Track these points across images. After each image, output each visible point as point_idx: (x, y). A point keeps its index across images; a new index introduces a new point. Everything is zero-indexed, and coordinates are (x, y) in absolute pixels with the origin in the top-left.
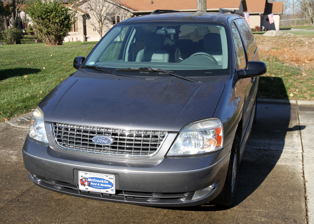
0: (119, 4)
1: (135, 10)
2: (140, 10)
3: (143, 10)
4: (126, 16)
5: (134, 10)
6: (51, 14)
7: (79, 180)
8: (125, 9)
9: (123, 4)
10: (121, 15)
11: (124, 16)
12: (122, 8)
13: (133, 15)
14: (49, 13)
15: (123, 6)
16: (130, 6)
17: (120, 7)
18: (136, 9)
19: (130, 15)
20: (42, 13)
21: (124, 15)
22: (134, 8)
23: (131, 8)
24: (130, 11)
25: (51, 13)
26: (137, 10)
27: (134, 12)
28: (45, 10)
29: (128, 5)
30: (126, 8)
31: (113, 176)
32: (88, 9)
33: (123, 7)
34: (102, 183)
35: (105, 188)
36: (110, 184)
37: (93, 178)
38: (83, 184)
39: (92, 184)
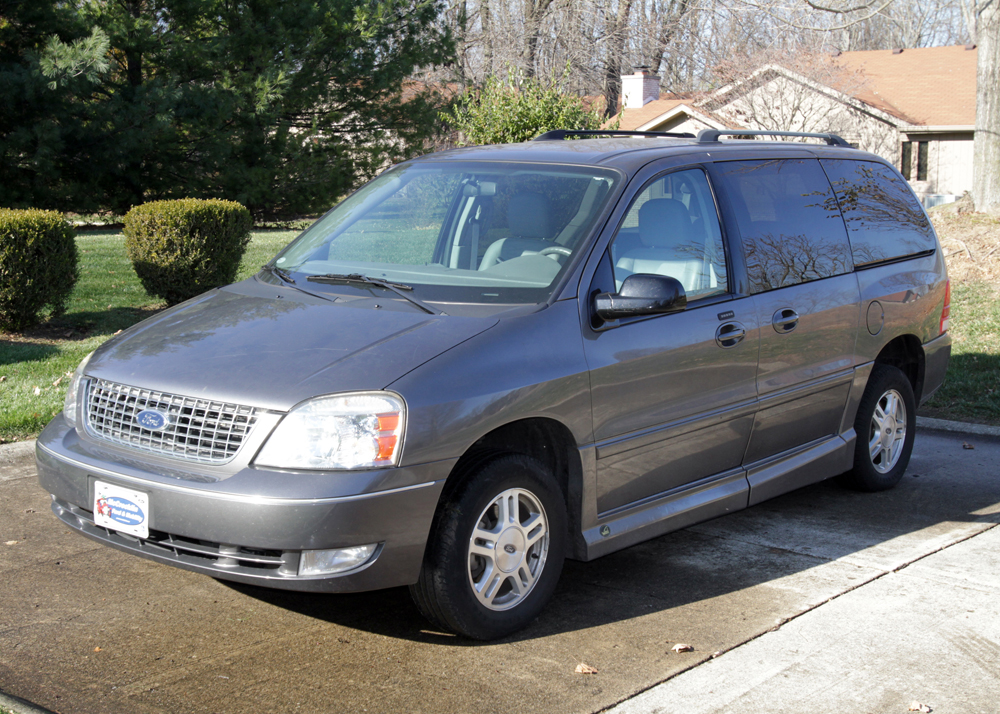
0: (858, 102)
1: (916, 124)
2: (933, 124)
3: (944, 124)
4: (880, 141)
5: (912, 123)
6: (534, 133)
7: (96, 502)
8: (880, 119)
9: (875, 101)
10: (864, 138)
11: (873, 144)
12: (871, 115)
13: (906, 139)
14: (530, 129)
15: (874, 106)
16: (901, 109)
17: (864, 112)
18: (920, 120)
19: (898, 141)
20: (508, 130)
21: (873, 140)
22: (912, 116)
23: (902, 117)
24: (895, 126)
25: (534, 129)
26: (924, 123)
27: (912, 128)
28: (516, 119)
29: (895, 104)
30: (884, 116)
31: (145, 497)
32: (739, 116)
33: (874, 111)
34: (132, 513)
35: (134, 523)
36: (140, 513)
37: (115, 499)
38: (101, 512)
39: (114, 511)
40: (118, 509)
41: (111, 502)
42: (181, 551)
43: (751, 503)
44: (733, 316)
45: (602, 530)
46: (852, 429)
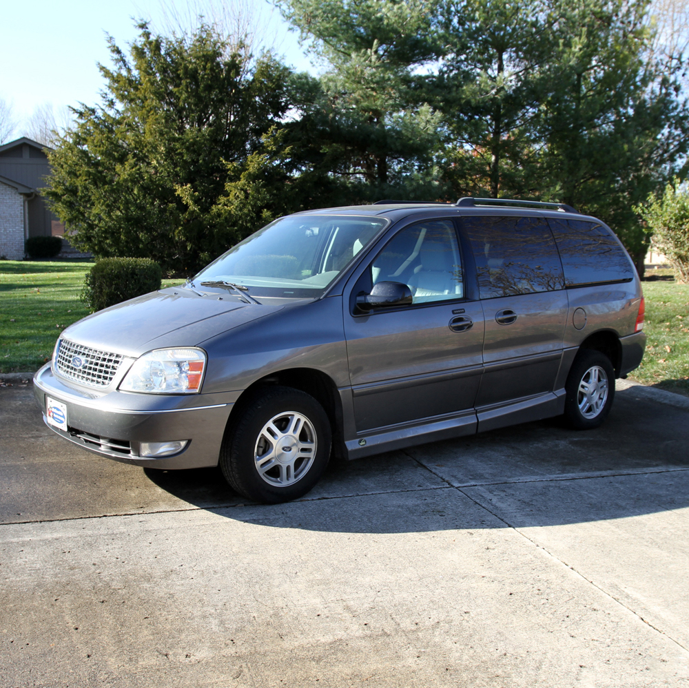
7: (48, 409)
31: (65, 407)
34: (59, 415)
35: (62, 422)
36: (63, 416)
37: (55, 408)
38: (50, 415)
39: (55, 415)
40: (56, 414)
41: (53, 410)
42: (86, 441)
43: (480, 431)
44: (464, 312)
45: (360, 442)
46: (564, 389)
